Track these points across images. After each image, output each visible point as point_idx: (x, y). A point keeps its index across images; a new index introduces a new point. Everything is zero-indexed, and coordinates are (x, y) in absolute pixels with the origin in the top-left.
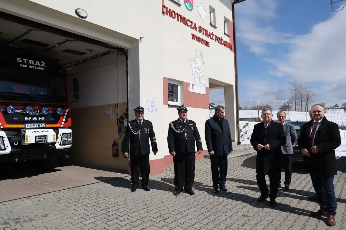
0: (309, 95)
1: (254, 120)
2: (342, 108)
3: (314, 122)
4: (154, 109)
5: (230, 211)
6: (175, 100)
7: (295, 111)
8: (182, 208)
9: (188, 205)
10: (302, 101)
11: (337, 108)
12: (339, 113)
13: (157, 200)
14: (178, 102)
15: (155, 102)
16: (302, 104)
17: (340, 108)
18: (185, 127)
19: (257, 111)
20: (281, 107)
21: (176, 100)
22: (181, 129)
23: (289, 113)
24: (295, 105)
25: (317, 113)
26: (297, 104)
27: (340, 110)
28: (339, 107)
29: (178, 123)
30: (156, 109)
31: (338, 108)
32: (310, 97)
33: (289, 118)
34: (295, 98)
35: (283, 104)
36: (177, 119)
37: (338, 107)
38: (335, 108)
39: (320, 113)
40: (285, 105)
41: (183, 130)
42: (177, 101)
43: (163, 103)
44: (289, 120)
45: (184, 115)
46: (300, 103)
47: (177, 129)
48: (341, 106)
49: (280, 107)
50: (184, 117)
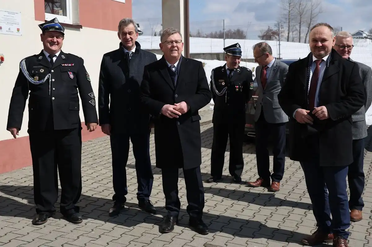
0: (313, 13)
1: (216, 58)
2: (369, 37)
3: (314, 60)
4: (14, 28)
5: (178, 237)
6: (61, 12)
7: (288, 41)
8: (81, 237)
9: (92, 230)
10: (300, 23)
11: (360, 38)
12: (363, 46)
13: (25, 225)
14: (66, 16)
15: (14, 14)
16: (300, 28)
17: (365, 37)
18: (50, 72)
19: (222, 40)
20: (263, 34)
21: (63, 11)
22: (41, 77)
23: (279, 45)
24: (289, 30)
25: (320, 44)
26: (291, 28)
27: (364, 40)
28: (364, 35)
29: (40, 60)
30: (18, 30)
31: (362, 38)
32: (315, 15)
33: (279, 54)
34: (289, 18)
35: (266, 29)
36: (38, 53)
37: (362, 34)
38: (357, 38)
39: (326, 43)
40: (269, 30)
41: (46, 78)
42: (65, 14)
43: (34, 17)
44: (280, 58)
45: (52, 43)
46: (298, 27)
47: (32, 76)
48: (366, 32)
49: (261, 35)
50: (54, 48)
